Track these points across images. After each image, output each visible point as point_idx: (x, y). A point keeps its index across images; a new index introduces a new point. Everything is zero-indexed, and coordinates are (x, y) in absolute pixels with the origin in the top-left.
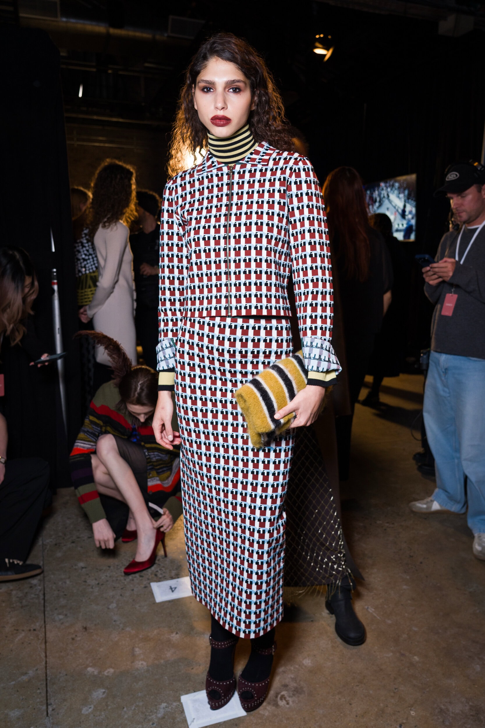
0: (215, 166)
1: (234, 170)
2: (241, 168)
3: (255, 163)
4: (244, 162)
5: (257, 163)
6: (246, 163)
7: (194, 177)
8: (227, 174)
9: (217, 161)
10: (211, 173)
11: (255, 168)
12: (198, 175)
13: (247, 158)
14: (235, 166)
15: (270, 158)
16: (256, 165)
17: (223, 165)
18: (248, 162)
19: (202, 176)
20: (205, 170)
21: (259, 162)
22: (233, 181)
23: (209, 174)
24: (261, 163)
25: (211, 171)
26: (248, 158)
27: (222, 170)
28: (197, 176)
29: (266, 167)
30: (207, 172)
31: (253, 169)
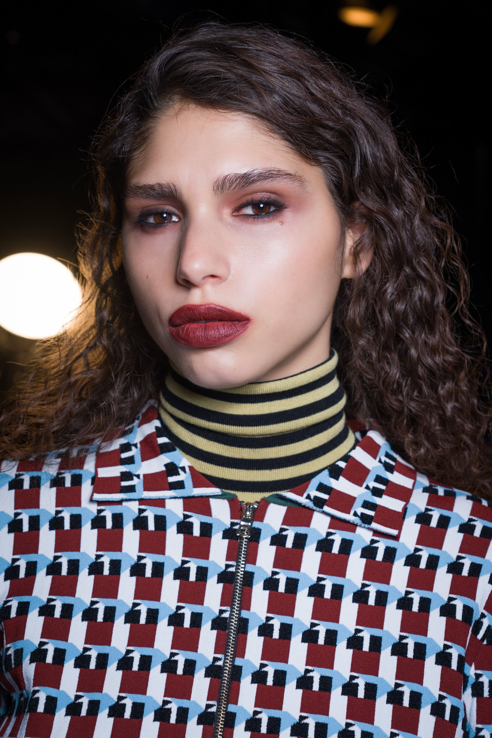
0: (180, 485)
1: (256, 524)
2: (288, 520)
3: (350, 517)
4: (302, 500)
5: (357, 520)
6: (309, 504)
7: (78, 503)
8: (229, 534)
9: (191, 468)
10: (160, 511)
11: (348, 535)
12: (100, 503)
13: (315, 482)
14: (263, 505)
15: (405, 509)
16: (351, 527)
17: (216, 491)
18: (319, 503)
19: (117, 509)
20: (131, 489)
21: (366, 520)
22: (250, 568)
23: (150, 514)
24: (375, 525)
25: (160, 503)
26: (322, 488)
27: (208, 512)
28: (94, 508)
29: (392, 543)
30: (142, 501)
31: (338, 538)
